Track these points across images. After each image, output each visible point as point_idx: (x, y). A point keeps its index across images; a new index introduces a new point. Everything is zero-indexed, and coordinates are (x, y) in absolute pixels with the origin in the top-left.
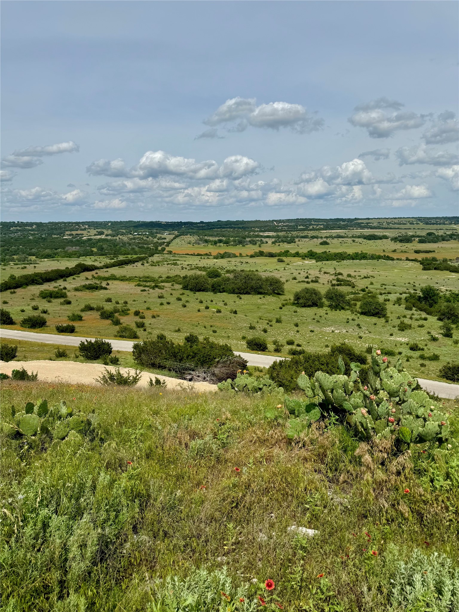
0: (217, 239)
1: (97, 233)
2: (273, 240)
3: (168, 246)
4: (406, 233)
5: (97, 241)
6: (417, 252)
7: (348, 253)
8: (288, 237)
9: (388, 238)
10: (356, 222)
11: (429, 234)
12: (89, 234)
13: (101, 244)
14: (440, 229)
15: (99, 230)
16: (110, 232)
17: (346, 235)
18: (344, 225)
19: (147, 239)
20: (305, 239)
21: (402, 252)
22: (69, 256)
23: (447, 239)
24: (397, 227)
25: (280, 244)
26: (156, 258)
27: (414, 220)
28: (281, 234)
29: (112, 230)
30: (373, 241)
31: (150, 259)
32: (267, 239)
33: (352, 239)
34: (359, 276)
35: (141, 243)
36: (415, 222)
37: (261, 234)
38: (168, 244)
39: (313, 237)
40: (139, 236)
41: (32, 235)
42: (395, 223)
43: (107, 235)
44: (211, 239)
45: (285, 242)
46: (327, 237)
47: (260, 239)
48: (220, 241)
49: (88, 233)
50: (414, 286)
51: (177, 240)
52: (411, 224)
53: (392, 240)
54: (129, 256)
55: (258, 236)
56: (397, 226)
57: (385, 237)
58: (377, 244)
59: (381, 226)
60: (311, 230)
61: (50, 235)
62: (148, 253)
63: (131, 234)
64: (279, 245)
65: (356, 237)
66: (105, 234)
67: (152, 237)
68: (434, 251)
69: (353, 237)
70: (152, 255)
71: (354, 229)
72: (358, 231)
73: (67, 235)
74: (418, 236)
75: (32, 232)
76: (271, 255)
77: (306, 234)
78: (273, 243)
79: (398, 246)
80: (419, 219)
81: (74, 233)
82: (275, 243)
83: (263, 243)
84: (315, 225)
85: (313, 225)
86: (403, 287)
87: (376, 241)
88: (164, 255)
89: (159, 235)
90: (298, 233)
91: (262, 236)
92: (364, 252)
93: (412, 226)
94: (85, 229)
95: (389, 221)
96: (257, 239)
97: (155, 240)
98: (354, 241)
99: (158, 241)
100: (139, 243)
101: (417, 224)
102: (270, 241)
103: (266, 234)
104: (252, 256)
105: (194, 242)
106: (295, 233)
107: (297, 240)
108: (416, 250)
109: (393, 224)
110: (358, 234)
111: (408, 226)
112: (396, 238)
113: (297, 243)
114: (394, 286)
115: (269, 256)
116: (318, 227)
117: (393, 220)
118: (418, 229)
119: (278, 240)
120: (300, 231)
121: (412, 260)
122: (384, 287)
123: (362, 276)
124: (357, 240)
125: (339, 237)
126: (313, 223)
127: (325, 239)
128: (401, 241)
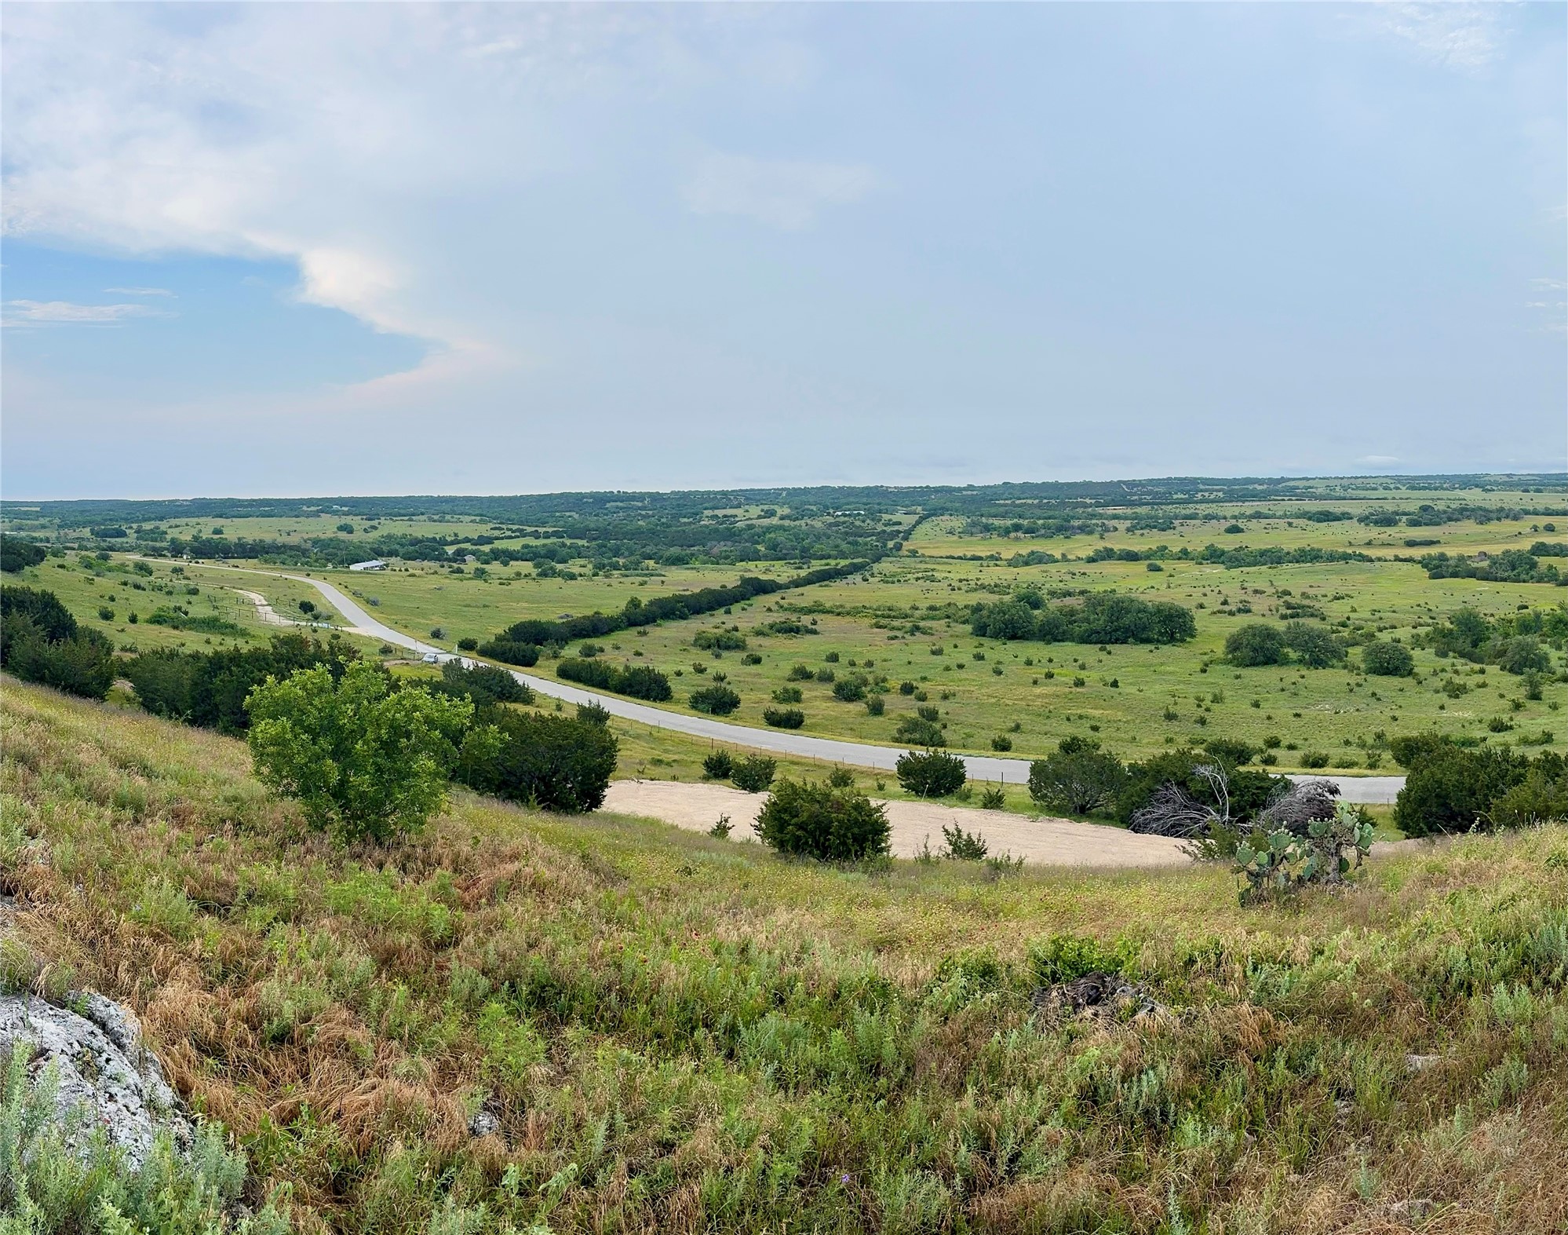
0: (1009, 523)
1: (763, 514)
2: (1128, 523)
3: (906, 539)
4: (1381, 507)
5: (764, 530)
6: (1411, 544)
7: (1286, 550)
8: (1157, 518)
9: (1351, 518)
10: (1284, 484)
11: (1424, 509)
12: (748, 515)
13: (772, 535)
14: (1438, 499)
15: (766, 507)
16: (786, 511)
17: (1271, 512)
18: (1262, 491)
19: (862, 524)
20: (1193, 522)
21: (1383, 544)
22: (717, 560)
23: (1455, 517)
24: (1362, 496)
25: (1145, 531)
26: (886, 566)
27: (1389, 481)
28: (1140, 510)
29: (790, 507)
30: (1325, 524)
31: (876, 567)
32: (1115, 523)
33: (1286, 520)
34: (1323, 596)
35: (852, 534)
36: (1392, 486)
37: (1100, 510)
38: (907, 535)
39: (1208, 518)
40: (846, 519)
41: (644, 517)
42: (1358, 488)
43: (782, 518)
44: (997, 522)
45: (1155, 527)
46: (1234, 517)
47: (1099, 522)
48: (1017, 528)
49: (746, 514)
50: (1430, 610)
51: (925, 526)
52: (1385, 489)
53: (1360, 520)
54: (833, 562)
55: (1093, 516)
56: (1362, 493)
57: (1346, 516)
58: (1334, 530)
59: (1332, 493)
60: (1201, 502)
61: (675, 517)
62: (870, 556)
63: (829, 514)
64: (1142, 535)
65: (1291, 516)
66: (778, 515)
67: (873, 520)
68: (1438, 542)
69: (1285, 516)
70: (877, 560)
71: (1284, 500)
72: (1293, 506)
73: (707, 517)
74: (1405, 514)
75: (643, 513)
76: (1132, 557)
77: (1192, 511)
78: (1128, 530)
79: (1374, 532)
80: (1399, 479)
81: (720, 513)
82: (1132, 531)
83: (1107, 530)
84: (1206, 490)
85: (1201, 491)
86: (1410, 613)
87: (1331, 523)
88: (903, 559)
89: (886, 517)
90: (1177, 508)
91: (1101, 516)
92: (1315, 546)
93: (1388, 494)
94: (738, 506)
95: (1345, 482)
96: (1094, 521)
97: (880, 528)
98: (1290, 524)
99: (885, 528)
100: (847, 533)
101: (1398, 488)
102: (1123, 525)
103: (1110, 511)
104: (1091, 560)
105: (960, 530)
106: (1170, 509)
107: (1176, 523)
108: (1408, 539)
109: (1353, 489)
110: (1295, 510)
111: (1381, 493)
112: (1367, 518)
113: (1179, 529)
114: (1394, 612)
115: (1127, 560)
116: (1212, 497)
117: (1353, 481)
118: (1401, 499)
119: (1139, 525)
120: (1179, 503)
121: (1405, 560)
122: (1378, 615)
123: (1330, 598)
124: (1295, 522)
125: (1258, 516)
126: (1201, 487)
127: (1234, 522)
128: (1376, 523)
